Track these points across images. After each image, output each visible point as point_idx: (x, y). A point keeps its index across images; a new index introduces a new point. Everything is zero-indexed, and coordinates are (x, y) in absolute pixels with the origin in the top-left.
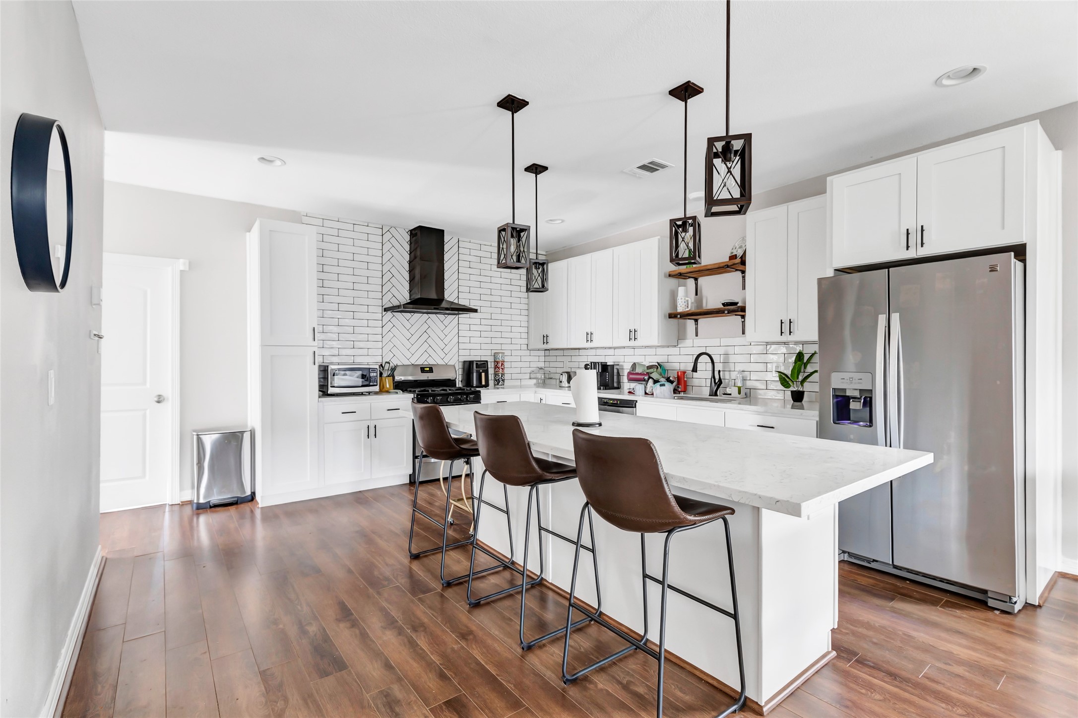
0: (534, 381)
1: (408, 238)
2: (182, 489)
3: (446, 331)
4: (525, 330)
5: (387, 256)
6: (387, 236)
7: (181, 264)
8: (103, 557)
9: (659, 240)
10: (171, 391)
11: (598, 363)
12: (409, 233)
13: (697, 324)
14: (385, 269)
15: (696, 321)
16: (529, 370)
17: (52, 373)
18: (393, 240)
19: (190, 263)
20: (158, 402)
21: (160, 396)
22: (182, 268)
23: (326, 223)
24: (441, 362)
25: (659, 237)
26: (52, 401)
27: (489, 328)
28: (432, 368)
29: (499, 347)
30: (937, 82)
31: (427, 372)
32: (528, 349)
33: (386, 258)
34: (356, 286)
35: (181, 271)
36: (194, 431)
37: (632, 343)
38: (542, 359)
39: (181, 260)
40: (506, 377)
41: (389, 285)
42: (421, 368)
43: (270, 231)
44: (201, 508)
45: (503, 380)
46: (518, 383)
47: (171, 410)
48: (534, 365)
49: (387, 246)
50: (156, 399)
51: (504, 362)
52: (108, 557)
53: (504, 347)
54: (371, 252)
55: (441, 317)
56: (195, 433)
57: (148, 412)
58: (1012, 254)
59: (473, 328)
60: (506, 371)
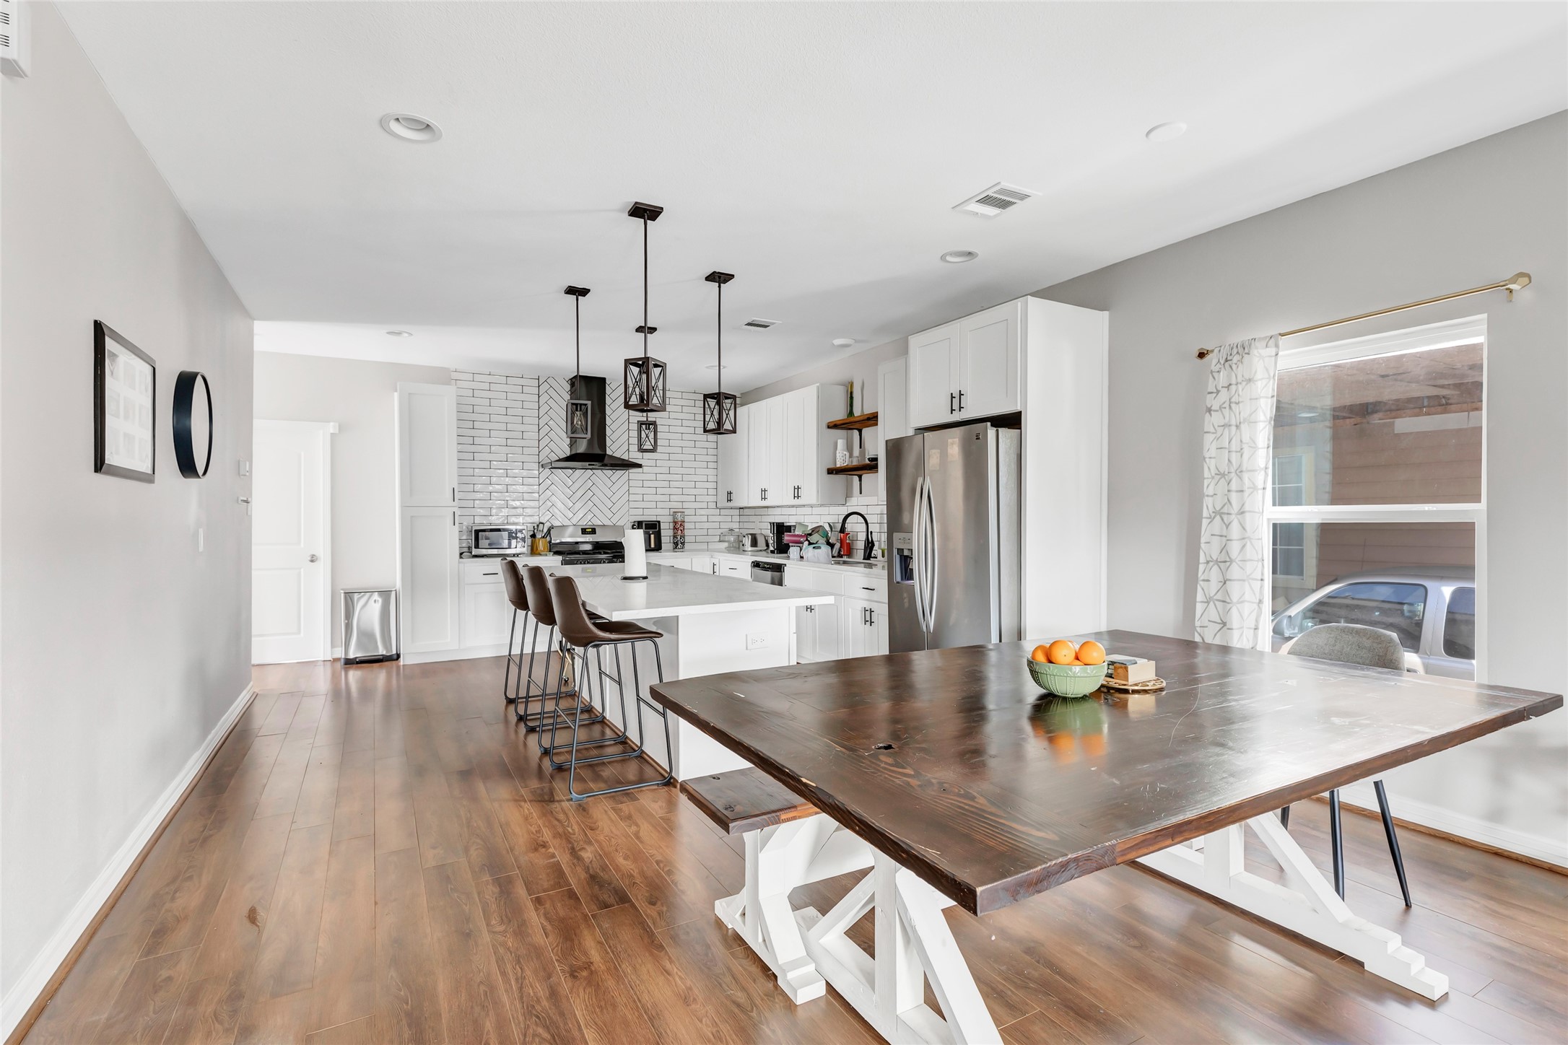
0: (726, 545)
1: (568, 387)
2: (333, 646)
3: (614, 488)
4: (713, 485)
5: (544, 409)
6: (544, 387)
7: (332, 428)
8: (254, 692)
9: (818, 387)
10: (323, 552)
11: (774, 523)
12: (569, 382)
13: (860, 480)
14: (542, 423)
15: (860, 477)
16: (719, 532)
17: (201, 531)
18: (551, 392)
19: (340, 426)
20: (312, 561)
21: (313, 556)
22: (332, 431)
23: (477, 378)
24: (607, 523)
25: (818, 384)
26: (201, 549)
27: (666, 484)
28: (595, 529)
29: (679, 505)
30: (943, 258)
31: (589, 533)
32: (717, 508)
33: (542, 411)
34: (510, 442)
35: (331, 434)
36: (342, 590)
37: (796, 502)
38: (736, 519)
39: (332, 424)
40: (687, 539)
41: (546, 440)
42: (582, 529)
43: (409, 394)
44: (349, 663)
45: (683, 543)
46: (705, 546)
47: (323, 568)
48: (726, 526)
49: (544, 398)
50: (309, 558)
51: (684, 522)
52: (259, 693)
53: (686, 505)
54: (526, 405)
55: (609, 473)
56: (342, 591)
57: (302, 570)
58: (989, 424)
59: (646, 484)
60: (686, 532)
